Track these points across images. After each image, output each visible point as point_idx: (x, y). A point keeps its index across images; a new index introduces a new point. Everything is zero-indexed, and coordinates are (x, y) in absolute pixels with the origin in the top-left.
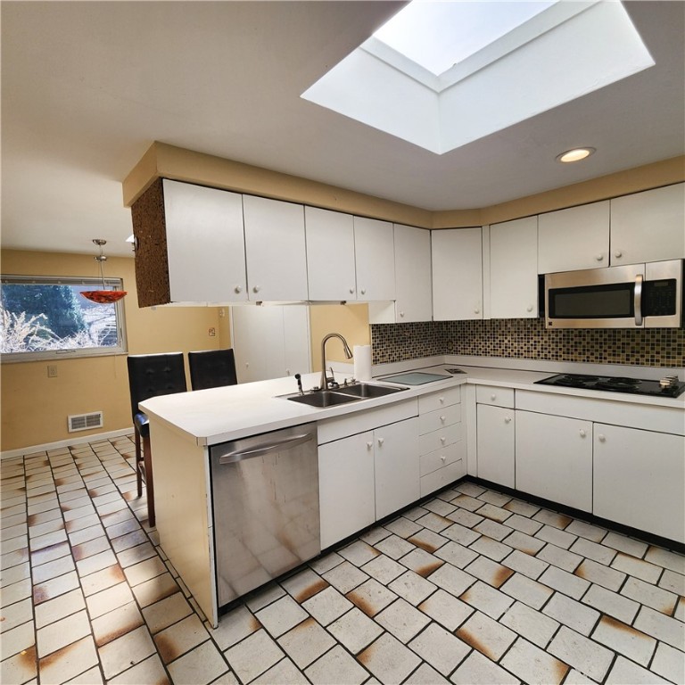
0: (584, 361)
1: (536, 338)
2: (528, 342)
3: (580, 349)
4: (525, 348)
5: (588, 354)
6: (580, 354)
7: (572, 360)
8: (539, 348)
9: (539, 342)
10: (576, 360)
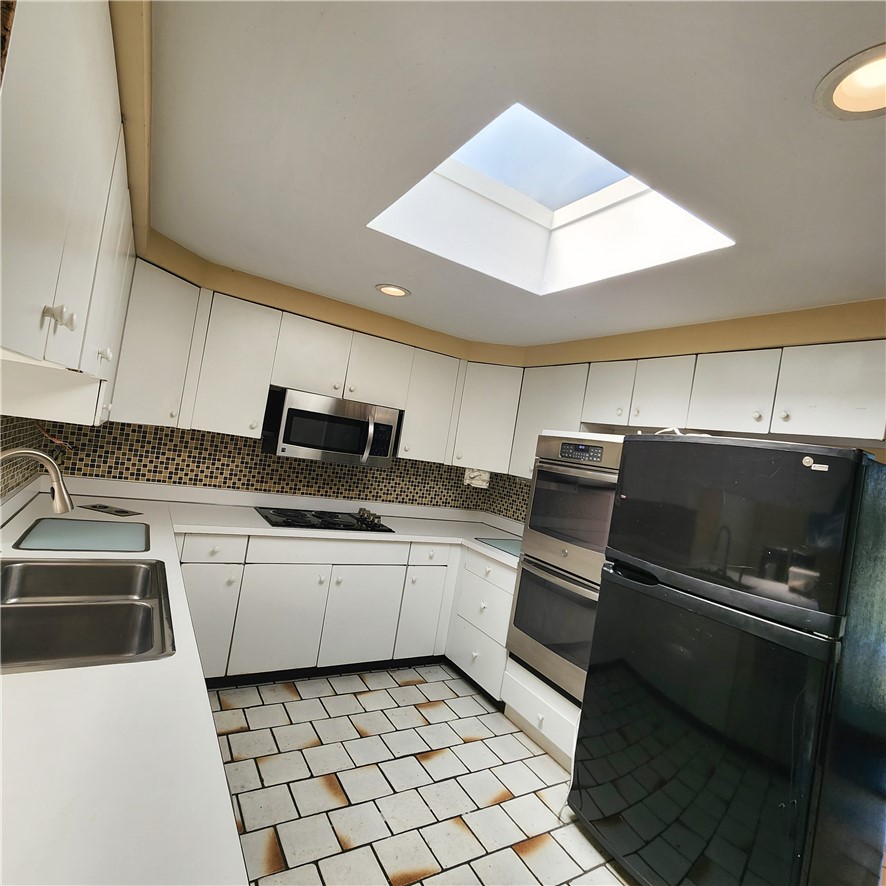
0: (278, 491)
1: (225, 461)
2: (213, 464)
3: (276, 478)
4: (207, 472)
5: (283, 483)
6: (275, 483)
7: (265, 490)
8: (226, 473)
9: (228, 465)
10: (269, 491)
